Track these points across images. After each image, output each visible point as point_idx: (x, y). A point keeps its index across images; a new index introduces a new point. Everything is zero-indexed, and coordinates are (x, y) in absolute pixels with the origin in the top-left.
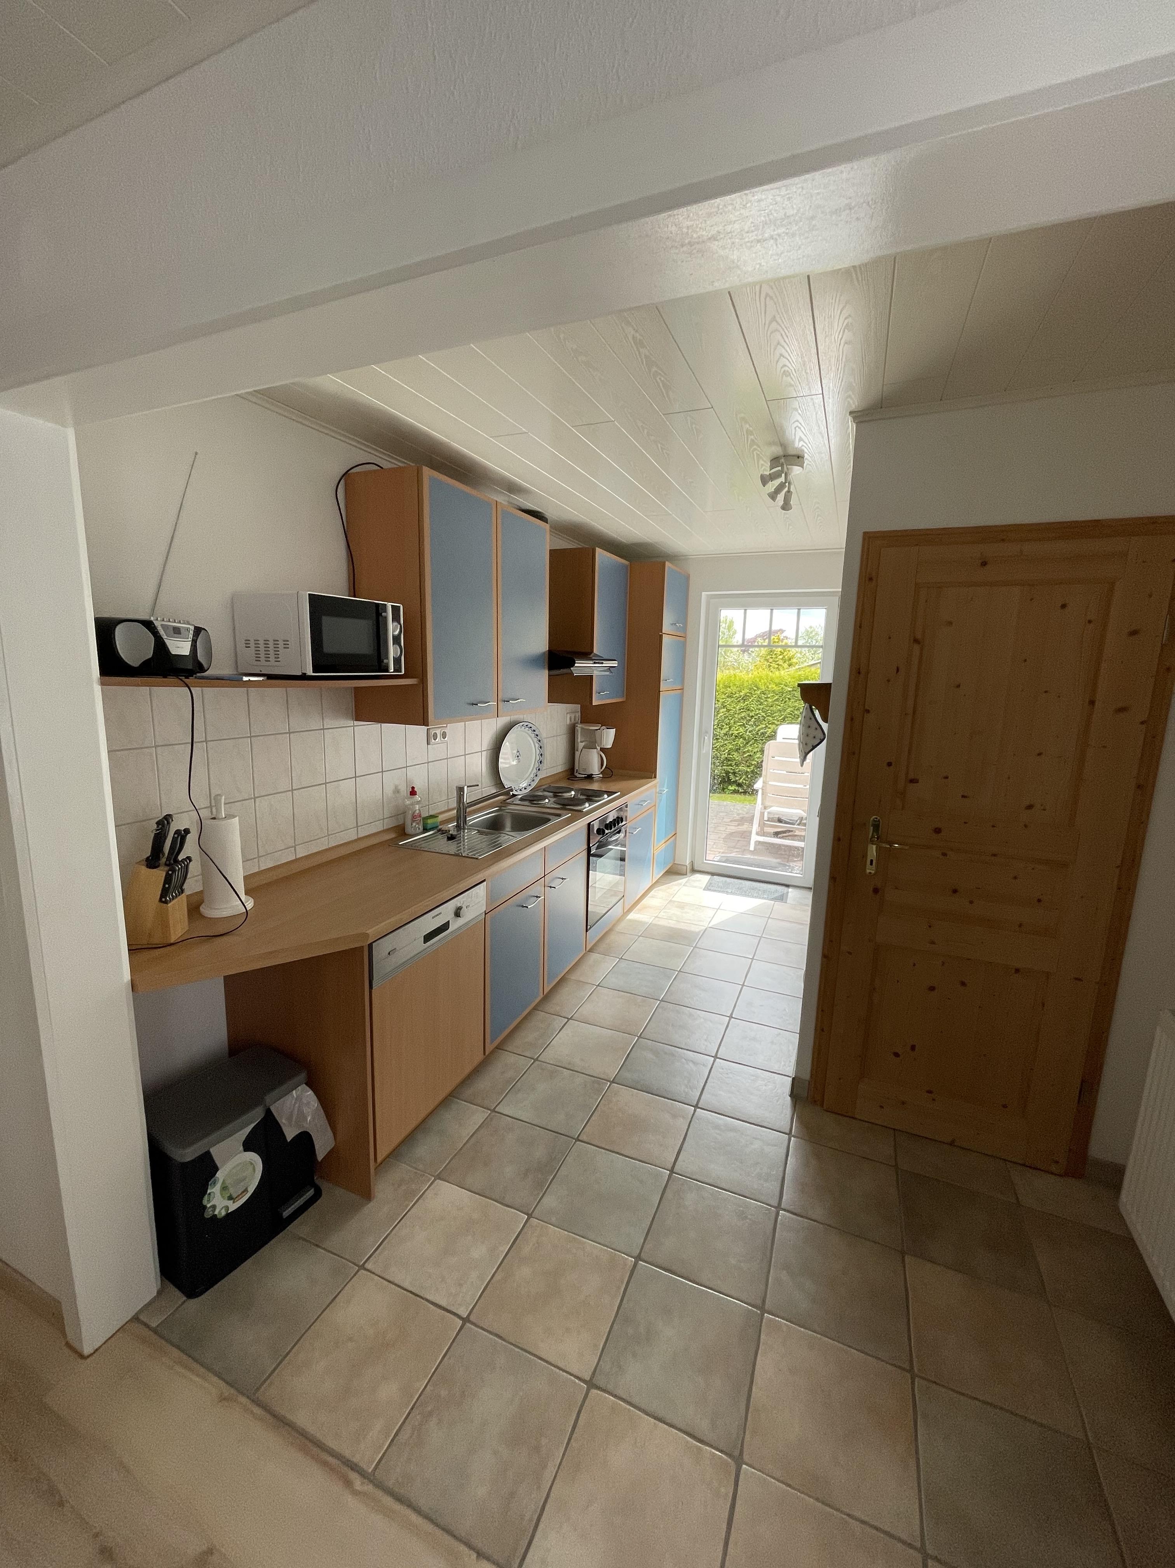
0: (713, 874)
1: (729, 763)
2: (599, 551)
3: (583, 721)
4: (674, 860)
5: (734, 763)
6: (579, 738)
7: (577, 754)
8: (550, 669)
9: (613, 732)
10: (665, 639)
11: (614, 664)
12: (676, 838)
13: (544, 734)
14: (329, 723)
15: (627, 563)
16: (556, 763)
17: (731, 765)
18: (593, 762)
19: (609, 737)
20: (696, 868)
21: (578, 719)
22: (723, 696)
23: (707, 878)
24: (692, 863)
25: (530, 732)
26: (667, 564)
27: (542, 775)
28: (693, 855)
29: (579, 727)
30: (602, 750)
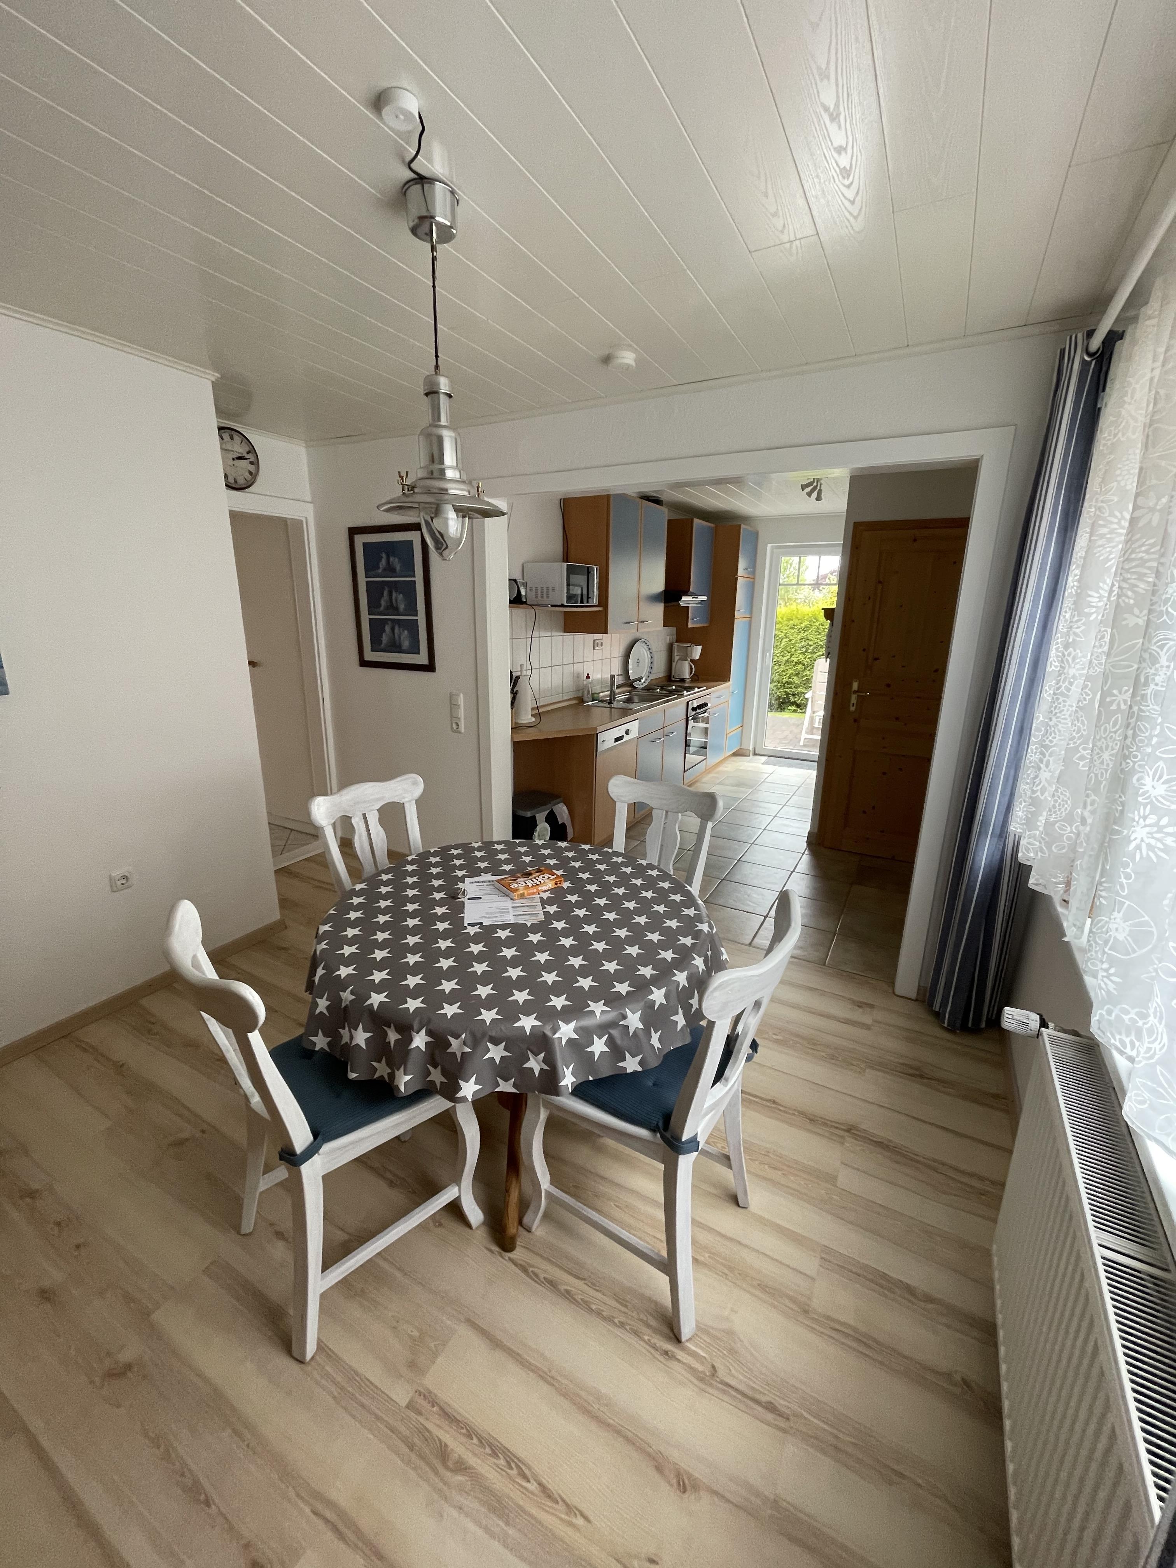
0: (769, 756)
1: (789, 686)
2: (696, 521)
3: (678, 640)
4: (741, 745)
5: (793, 686)
6: (676, 653)
7: (674, 664)
8: (665, 603)
9: (700, 647)
10: (740, 580)
11: (705, 598)
12: (742, 730)
13: (653, 649)
14: (554, 634)
15: (712, 525)
16: (659, 671)
17: (791, 688)
18: (685, 670)
19: (697, 652)
20: (757, 752)
21: (675, 641)
22: (786, 628)
23: (766, 758)
24: (754, 749)
25: (646, 646)
26: (743, 526)
27: (652, 677)
28: (755, 743)
29: (676, 645)
30: (692, 661)
